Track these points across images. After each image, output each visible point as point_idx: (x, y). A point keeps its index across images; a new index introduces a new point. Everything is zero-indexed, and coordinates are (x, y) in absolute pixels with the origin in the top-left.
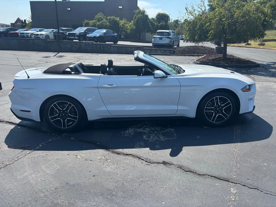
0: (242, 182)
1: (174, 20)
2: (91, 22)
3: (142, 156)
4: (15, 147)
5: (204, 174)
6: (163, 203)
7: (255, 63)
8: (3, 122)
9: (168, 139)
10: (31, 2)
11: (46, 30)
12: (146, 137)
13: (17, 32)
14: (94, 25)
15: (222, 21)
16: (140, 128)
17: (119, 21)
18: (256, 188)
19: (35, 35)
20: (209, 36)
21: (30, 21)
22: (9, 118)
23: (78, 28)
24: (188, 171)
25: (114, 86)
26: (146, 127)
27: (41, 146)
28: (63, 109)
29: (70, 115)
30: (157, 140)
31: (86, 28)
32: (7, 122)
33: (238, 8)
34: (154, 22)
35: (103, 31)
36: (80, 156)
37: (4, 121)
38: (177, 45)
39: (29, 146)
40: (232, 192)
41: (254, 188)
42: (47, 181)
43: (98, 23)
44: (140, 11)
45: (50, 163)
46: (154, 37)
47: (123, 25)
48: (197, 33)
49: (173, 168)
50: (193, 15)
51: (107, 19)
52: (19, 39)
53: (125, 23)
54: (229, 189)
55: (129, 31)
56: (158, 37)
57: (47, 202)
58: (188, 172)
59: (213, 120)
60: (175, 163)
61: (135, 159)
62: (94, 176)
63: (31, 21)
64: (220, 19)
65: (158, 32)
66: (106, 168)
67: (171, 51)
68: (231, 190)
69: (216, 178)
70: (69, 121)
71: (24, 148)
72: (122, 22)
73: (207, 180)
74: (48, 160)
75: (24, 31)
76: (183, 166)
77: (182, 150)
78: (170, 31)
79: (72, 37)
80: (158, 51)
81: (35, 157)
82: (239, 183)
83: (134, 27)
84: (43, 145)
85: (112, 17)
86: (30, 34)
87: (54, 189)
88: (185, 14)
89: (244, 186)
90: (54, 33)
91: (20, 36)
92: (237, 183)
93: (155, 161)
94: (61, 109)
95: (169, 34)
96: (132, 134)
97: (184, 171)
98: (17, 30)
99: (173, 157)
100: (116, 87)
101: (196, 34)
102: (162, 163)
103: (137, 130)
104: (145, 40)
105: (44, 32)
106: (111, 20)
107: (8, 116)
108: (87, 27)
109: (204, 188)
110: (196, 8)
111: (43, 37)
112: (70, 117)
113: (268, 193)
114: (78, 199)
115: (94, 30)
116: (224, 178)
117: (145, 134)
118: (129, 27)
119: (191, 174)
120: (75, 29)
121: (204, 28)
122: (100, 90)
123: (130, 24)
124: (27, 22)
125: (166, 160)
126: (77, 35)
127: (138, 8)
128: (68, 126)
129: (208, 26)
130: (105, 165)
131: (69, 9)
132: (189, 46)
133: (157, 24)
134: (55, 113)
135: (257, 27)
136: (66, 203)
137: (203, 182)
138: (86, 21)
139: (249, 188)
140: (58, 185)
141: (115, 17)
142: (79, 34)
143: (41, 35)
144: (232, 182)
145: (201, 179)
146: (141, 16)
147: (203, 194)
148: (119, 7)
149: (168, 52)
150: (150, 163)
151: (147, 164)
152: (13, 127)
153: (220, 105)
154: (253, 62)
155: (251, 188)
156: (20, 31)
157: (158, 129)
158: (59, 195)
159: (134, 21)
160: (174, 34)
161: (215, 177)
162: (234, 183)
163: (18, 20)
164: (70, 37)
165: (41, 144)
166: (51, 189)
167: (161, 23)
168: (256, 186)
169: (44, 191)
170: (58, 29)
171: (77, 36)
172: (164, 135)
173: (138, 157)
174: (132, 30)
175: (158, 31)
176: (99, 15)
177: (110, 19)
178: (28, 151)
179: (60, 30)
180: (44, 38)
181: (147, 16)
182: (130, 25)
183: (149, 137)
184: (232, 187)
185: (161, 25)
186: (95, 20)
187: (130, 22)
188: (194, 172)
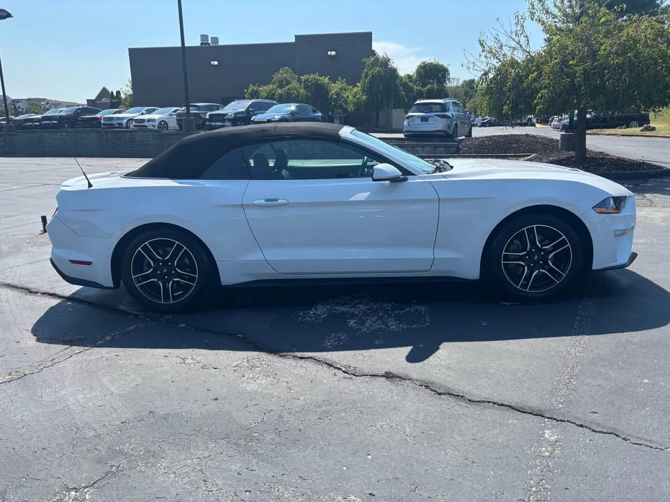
0: (576, 418)
1: (465, 81)
2: (264, 89)
3: (337, 361)
4: (51, 340)
5: (484, 399)
6: (369, 457)
7: (660, 167)
8: (37, 293)
9: (408, 326)
10: (130, 50)
11: (160, 109)
12: (355, 323)
13: (98, 115)
14: (271, 96)
15: (569, 67)
16: (343, 305)
17: (328, 84)
18: (613, 431)
19: (137, 121)
20: (537, 104)
21: (129, 93)
22: (51, 287)
23: (233, 103)
24: (445, 394)
25: (279, 201)
26: (361, 303)
27: (108, 338)
28: (164, 257)
29: (179, 271)
30: (381, 328)
31: (249, 102)
32: (46, 293)
33: (608, 34)
34: (411, 84)
35: (289, 108)
36: (192, 359)
37: (38, 291)
38: (467, 134)
39: (81, 339)
40: (545, 439)
41: (605, 431)
42: (108, 406)
43: (279, 91)
44: (377, 59)
45: (120, 373)
46: (408, 117)
47: (338, 94)
48: (508, 99)
49: (408, 386)
50: (497, 59)
51: (299, 81)
52: (101, 132)
53: (341, 89)
54: (541, 432)
55: (351, 108)
56: (418, 117)
57: (98, 447)
58: (443, 396)
59: (524, 286)
60: (414, 376)
61: (319, 367)
62: (216, 399)
63: (131, 92)
64: (564, 63)
65: (416, 104)
66: (248, 383)
67: (450, 147)
68: (544, 433)
69: (513, 409)
70: (177, 286)
71: (71, 342)
72: (335, 88)
73: (487, 411)
74: (119, 366)
75: (114, 114)
76: (432, 383)
77: (438, 349)
78: (447, 101)
79: (218, 124)
80: (418, 148)
81: (90, 361)
82: (568, 421)
83: (364, 97)
84: (113, 337)
85: (312, 76)
86: (125, 121)
87: (118, 423)
88: (480, 56)
89: (581, 426)
90: (178, 115)
91: (104, 124)
92: (564, 421)
93: (366, 371)
94: (159, 257)
95: (444, 108)
96: (323, 317)
97: (433, 392)
98: (98, 112)
99: (413, 364)
100: (286, 204)
101: (506, 101)
102: (383, 376)
103: (337, 308)
104: (391, 128)
105: (158, 115)
106: (309, 82)
107: (50, 281)
108: (253, 101)
109: (476, 429)
110: (504, 39)
111: (154, 127)
112: (179, 275)
113: (642, 442)
114: (170, 443)
115: (268, 106)
116: (532, 410)
117: (352, 316)
118: (351, 97)
119: (450, 399)
120: (225, 106)
121: (525, 85)
122: (248, 211)
123: (355, 90)
124: (123, 96)
125: (394, 371)
126: (230, 118)
127: (373, 53)
128: (174, 298)
129: (535, 80)
130: (246, 377)
131: (216, 63)
132: (494, 136)
133: (418, 88)
134: (145, 268)
135: (656, 76)
136: (141, 451)
137: (476, 416)
138: (252, 87)
139: (593, 431)
140: (129, 415)
141: (319, 76)
142: (233, 115)
143: (149, 120)
144: (551, 418)
145: (472, 410)
146: (379, 72)
147: (472, 441)
148: (329, 53)
149: (442, 149)
150: (354, 375)
151: (345, 378)
152: (55, 302)
153: (540, 246)
154: (655, 166)
155: (599, 432)
156: (104, 114)
157: (388, 306)
158: (127, 436)
159: (364, 83)
160: (456, 108)
161: (510, 406)
162: (555, 419)
163: (104, 92)
164: (214, 124)
165: (109, 336)
166: (113, 423)
167: (429, 86)
168: (613, 427)
169: (97, 426)
170: (188, 107)
171: (229, 120)
172: (398, 318)
173: (327, 364)
174: (357, 104)
175: (418, 102)
176: (283, 73)
177: (306, 80)
178: (76, 349)
179: (191, 108)
180: (156, 128)
181: (394, 71)
182: (354, 94)
183: (363, 324)
184: (549, 429)
185: (429, 89)
186: (274, 83)
187: (355, 85)
188: (458, 396)
